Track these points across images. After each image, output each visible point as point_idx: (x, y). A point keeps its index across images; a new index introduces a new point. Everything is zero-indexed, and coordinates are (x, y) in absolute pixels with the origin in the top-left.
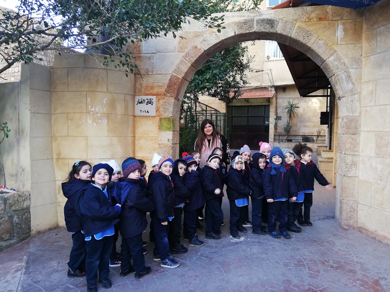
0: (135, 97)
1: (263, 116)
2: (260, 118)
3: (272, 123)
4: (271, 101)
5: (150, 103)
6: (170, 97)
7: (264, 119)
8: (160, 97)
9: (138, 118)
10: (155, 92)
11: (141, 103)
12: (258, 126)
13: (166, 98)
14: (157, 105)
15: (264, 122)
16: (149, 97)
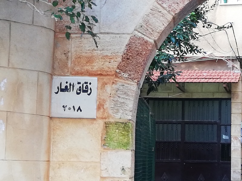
0: (52, 78)
1: (215, 123)
2: (210, 126)
3: (236, 138)
4: (233, 90)
5: (84, 91)
6: (127, 79)
7: (219, 130)
8: (105, 79)
9: (57, 122)
10: (95, 69)
11: (66, 89)
12: (205, 143)
13: (120, 82)
14: (99, 95)
15: (219, 137)
16: (83, 79)
